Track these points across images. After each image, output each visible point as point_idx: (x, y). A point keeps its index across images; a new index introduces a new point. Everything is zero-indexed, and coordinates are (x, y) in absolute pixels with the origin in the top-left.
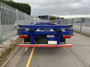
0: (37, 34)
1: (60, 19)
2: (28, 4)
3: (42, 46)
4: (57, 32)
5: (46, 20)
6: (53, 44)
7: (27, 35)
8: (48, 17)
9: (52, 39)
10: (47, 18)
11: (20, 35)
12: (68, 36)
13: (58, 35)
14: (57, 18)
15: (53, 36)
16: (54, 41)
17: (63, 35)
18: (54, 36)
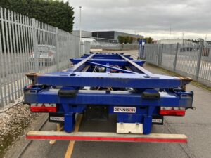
0: (84, 103)
1: (143, 43)
2: (68, 3)
3: (99, 138)
4: (143, 98)
5: (111, 42)
6: (130, 133)
7: (55, 105)
8: (115, 34)
9: (130, 118)
10: (113, 38)
11: (33, 105)
12: (176, 109)
13: (148, 107)
14: (135, 39)
15: (131, 110)
16: (135, 124)
17: (162, 108)
18: (135, 108)
